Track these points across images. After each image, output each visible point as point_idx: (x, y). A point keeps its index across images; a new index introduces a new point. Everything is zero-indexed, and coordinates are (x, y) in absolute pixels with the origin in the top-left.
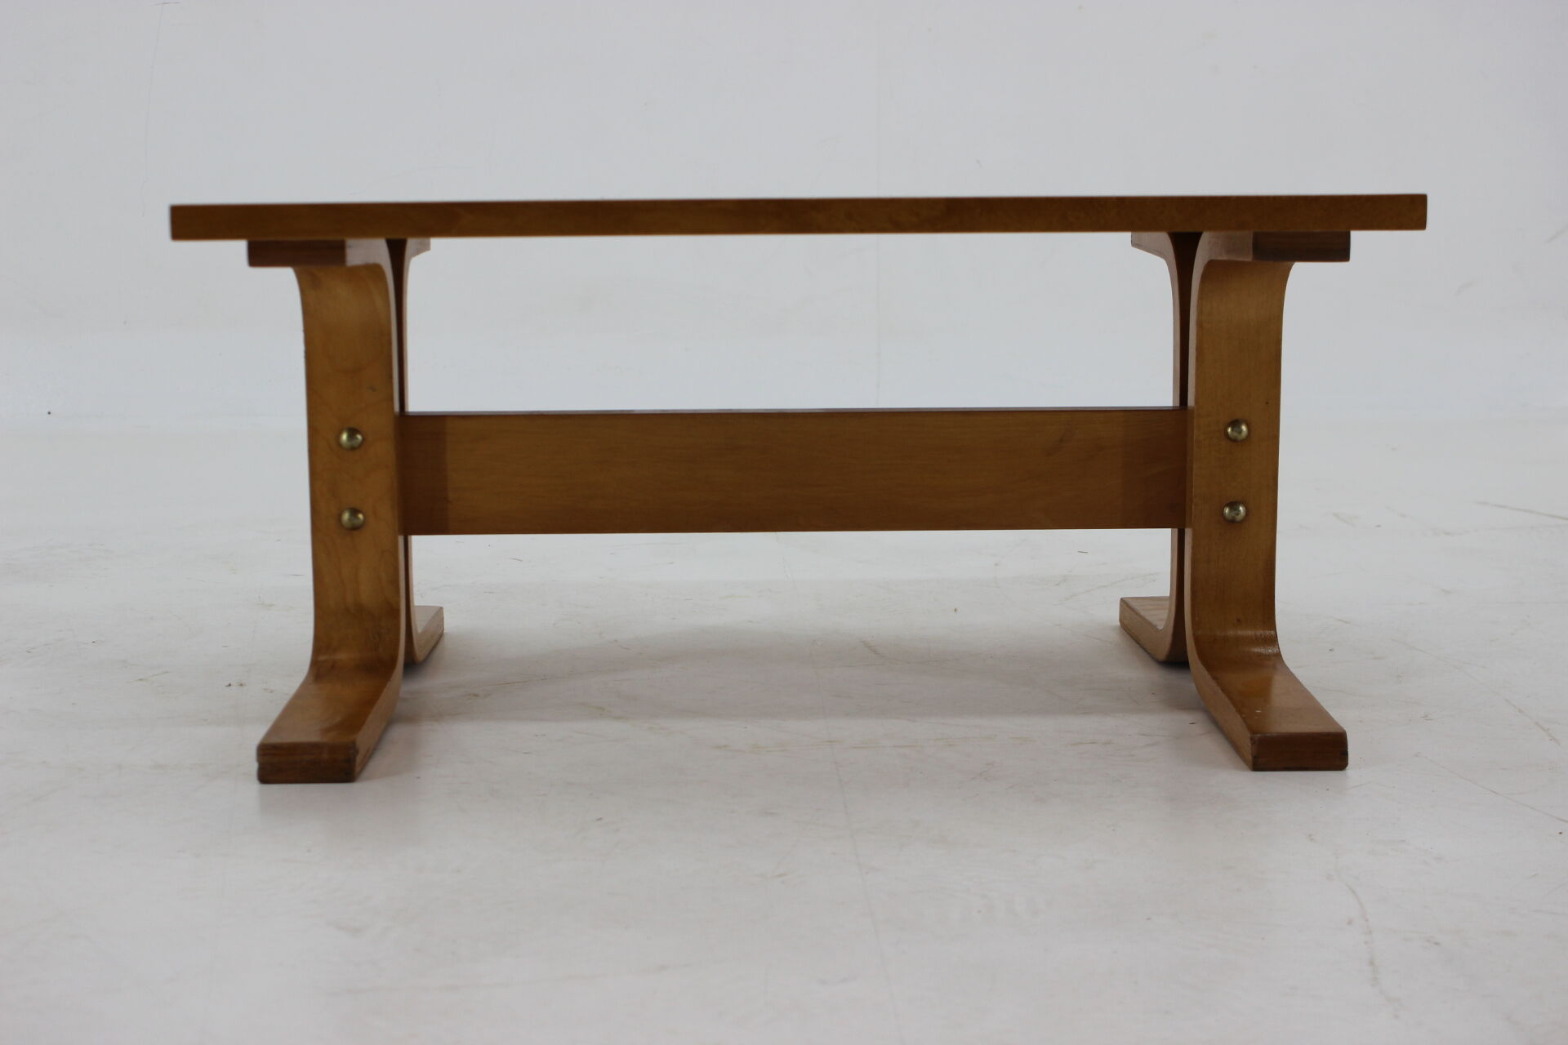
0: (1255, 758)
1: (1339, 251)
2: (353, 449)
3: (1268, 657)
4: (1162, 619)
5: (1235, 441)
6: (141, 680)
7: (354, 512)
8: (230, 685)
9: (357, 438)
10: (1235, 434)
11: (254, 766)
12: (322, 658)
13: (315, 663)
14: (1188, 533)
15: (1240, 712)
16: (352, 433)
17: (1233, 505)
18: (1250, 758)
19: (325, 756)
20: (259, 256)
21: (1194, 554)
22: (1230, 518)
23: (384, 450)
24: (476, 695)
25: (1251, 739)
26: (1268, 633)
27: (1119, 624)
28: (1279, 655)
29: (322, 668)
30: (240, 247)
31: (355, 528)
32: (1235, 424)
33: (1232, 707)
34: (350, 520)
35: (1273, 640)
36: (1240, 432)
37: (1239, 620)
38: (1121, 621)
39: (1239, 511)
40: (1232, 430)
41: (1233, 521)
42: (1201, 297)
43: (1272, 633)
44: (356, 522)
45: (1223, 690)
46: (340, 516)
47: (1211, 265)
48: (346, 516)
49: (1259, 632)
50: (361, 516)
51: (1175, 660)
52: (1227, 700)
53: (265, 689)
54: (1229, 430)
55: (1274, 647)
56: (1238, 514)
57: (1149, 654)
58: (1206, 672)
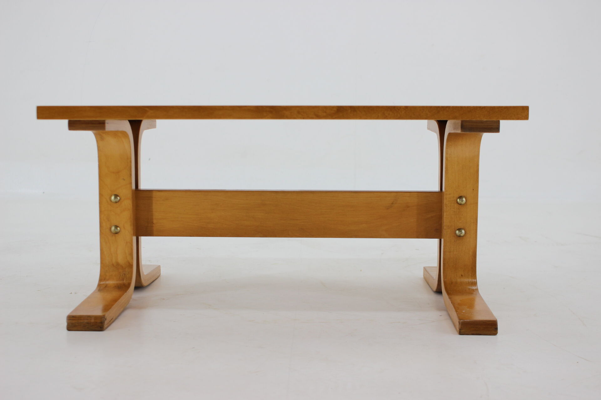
0: (460, 330)
1: (495, 128)
2: (116, 202)
3: (473, 290)
4: (435, 275)
5: (460, 204)
6: (38, 290)
7: (116, 227)
8: (71, 293)
9: (117, 198)
10: (461, 202)
11: (65, 324)
12: (102, 283)
13: (99, 285)
14: (442, 240)
15: (456, 311)
16: (116, 196)
17: (460, 230)
18: (458, 330)
19: (93, 321)
20: (73, 125)
21: (444, 249)
22: (459, 235)
23: (128, 203)
24: (164, 299)
25: (459, 322)
26: (473, 280)
27: (423, 277)
28: (477, 289)
29: (102, 287)
30: (65, 122)
31: (117, 233)
32: (460, 197)
33: (454, 309)
34: (114, 230)
35: (475, 284)
36: (462, 201)
37: (462, 275)
38: (424, 276)
39: (462, 232)
40: (459, 200)
41: (460, 236)
42: (447, 148)
43: (475, 280)
44: (117, 231)
45: (452, 303)
46: (111, 228)
47: (450, 134)
48: (113, 228)
49: (470, 280)
50: (119, 228)
51: (439, 291)
52: (452, 306)
53: (84, 295)
54: (458, 200)
55: (475, 286)
56: (461, 233)
57: (431, 289)
58: (447, 296)
